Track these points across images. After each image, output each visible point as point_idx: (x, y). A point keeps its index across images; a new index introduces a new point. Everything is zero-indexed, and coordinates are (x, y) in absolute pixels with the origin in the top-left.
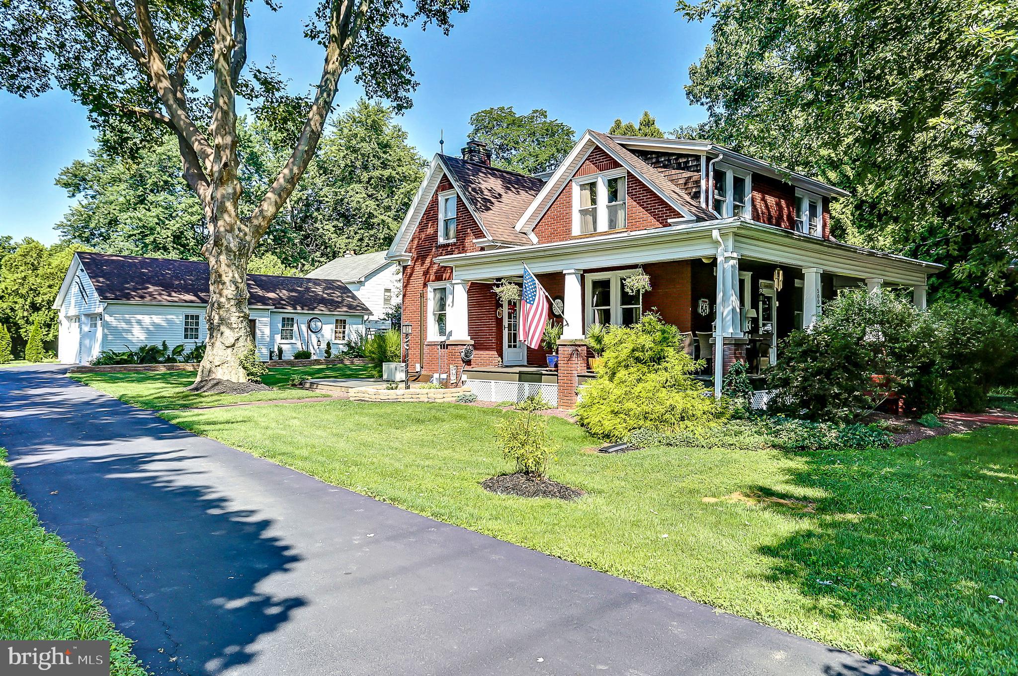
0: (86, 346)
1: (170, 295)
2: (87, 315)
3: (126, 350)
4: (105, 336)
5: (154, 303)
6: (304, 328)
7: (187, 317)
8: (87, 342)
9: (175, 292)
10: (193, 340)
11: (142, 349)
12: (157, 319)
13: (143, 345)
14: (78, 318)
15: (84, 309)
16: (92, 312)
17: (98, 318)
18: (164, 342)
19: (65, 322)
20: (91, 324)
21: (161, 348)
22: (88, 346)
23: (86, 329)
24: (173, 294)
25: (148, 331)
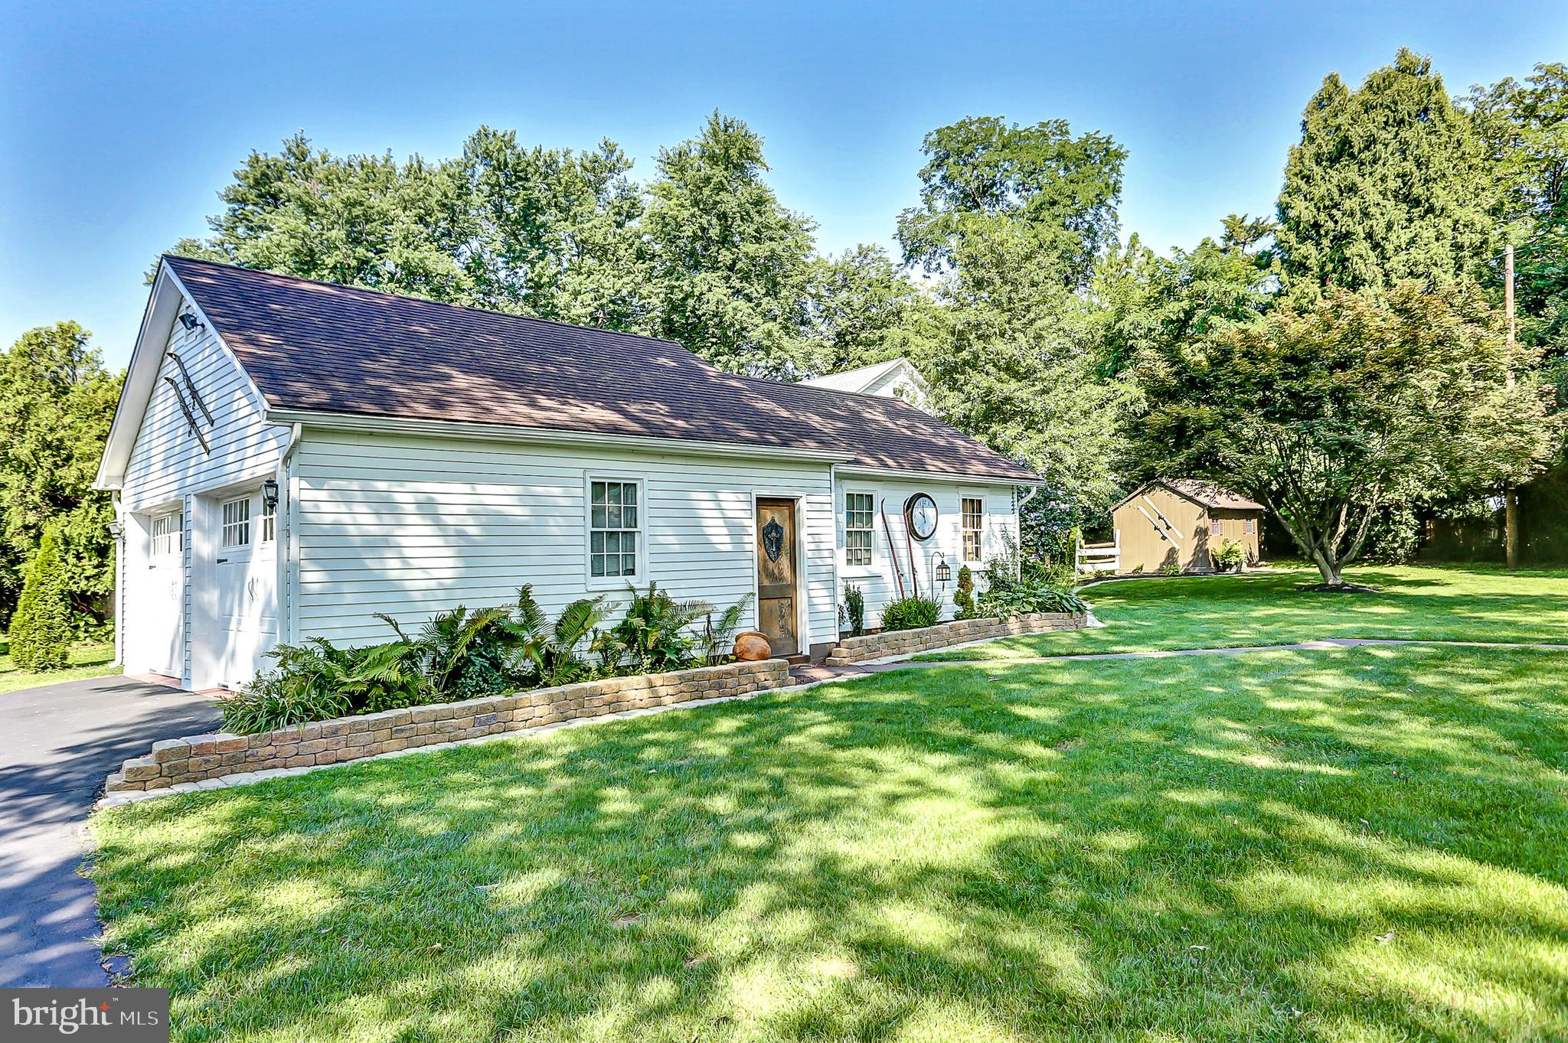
0: (204, 613)
1: (533, 404)
2: (210, 498)
3: (384, 637)
4: (289, 574)
5: (484, 432)
6: (897, 524)
7: (598, 487)
8: (211, 597)
9: (549, 396)
10: (620, 581)
11: (447, 627)
12: (499, 497)
13: (446, 610)
14: (177, 511)
15: (201, 473)
16: (231, 480)
17: (257, 504)
18: (525, 592)
19: (134, 533)
20: (227, 532)
21: (516, 616)
22: (215, 612)
23: (206, 546)
24: (544, 401)
25: (467, 549)
